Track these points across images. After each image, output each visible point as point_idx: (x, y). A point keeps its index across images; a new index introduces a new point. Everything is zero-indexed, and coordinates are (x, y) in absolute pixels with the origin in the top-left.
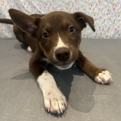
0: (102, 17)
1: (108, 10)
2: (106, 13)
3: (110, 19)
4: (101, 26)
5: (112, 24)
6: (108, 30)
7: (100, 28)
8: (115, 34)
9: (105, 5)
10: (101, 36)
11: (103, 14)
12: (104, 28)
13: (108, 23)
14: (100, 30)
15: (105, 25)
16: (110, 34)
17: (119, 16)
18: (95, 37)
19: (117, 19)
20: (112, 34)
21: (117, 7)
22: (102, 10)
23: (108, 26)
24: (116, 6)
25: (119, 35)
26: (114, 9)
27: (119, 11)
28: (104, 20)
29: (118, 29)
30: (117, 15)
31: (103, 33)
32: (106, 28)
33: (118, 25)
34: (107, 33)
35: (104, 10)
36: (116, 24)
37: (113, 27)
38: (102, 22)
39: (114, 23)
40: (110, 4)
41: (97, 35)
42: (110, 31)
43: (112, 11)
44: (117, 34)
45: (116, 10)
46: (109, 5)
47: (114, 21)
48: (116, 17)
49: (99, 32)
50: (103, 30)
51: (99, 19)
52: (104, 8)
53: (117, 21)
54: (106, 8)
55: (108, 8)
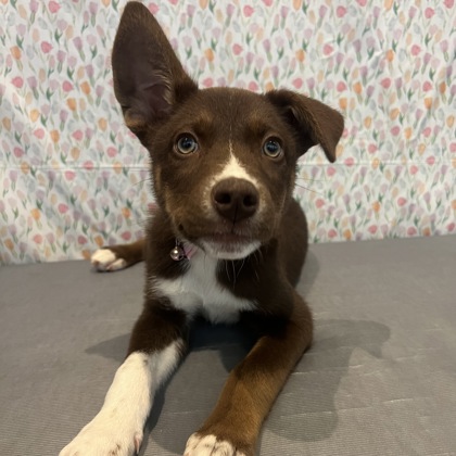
0: (356, 161)
1: (375, 136)
2: (366, 147)
3: (382, 168)
4: (352, 194)
5: (388, 183)
6: (377, 208)
7: (347, 201)
8: (400, 221)
9: (363, 117)
10: (354, 230)
11: (359, 148)
12: (364, 199)
13: (376, 182)
14: (349, 210)
15: (366, 188)
16: (382, 221)
17: (411, 155)
18: (333, 234)
19: (405, 164)
20: (391, 219)
21: (405, 121)
22: (353, 137)
23: (378, 191)
24: (401, 120)
25: (416, 222)
26: (395, 131)
27: (413, 137)
28: (363, 173)
29: (410, 201)
30: (406, 152)
31: (359, 219)
32: (368, 198)
33: (409, 186)
34: (373, 215)
35: (360, 134)
36: (403, 185)
37: (395, 193)
38: (356, 180)
39: (396, 179)
40: (380, 111)
41: (340, 225)
42: (382, 210)
43: (389, 136)
44: (409, 218)
45: (403, 135)
46: (376, 114)
47: (397, 174)
48: (404, 158)
49: (346, 215)
50: (359, 206)
51: (345, 167)
52: (361, 128)
53: (407, 172)
54: (368, 127)
55: (373, 127)
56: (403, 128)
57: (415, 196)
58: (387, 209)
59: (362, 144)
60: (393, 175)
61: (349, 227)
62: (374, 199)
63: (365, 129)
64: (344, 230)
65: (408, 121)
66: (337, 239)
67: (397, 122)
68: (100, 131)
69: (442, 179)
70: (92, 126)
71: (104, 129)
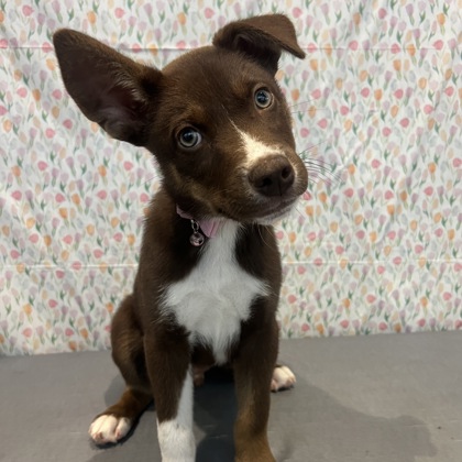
0: (324, 262)
1: (341, 239)
2: (334, 249)
3: (350, 268)
4: (322, 291)
5: (357, 281)
6: (347, 304)
7: (318, 298)
8: (371, 317)
9: (330, 222)
10: (326, 324)
11: (327, 249)
12: (334, 296)
13: (346, 280)
14: (320, 306)
15: (336, 286)
16: (353, 317)
17: (377, 256)
18: (306, 328)
19: (372, 264)
20: (361, 315)
21: (369, 226)
22: (321, 240)
23: (347, 288)
24: (365, 225)
25: (386, 318)
26: (361, 235)
27: (378, 240)
28: (332, 271)
29: (379, 298)
30: (373, 254)
31: (330, 315)
32: (338, 295)
33: (377, 285)
34: (344, 311)
35: (327, 237)
36: (372, 283)
37: (364, 291)
38: (326, 279)
39: (363, 279)
40: (345, 217)
41: (312, 320)
42: (352, 306)
43: (355, 240)
44: (379, 314)
45: (368, 238)
46: (341, 220)
47: (365, 273)
48: (370, 259)
49: (318, 311)
50: (330, 303)
51: (315, 267)
52: (327, 232)
53: (374, 271)
54: (335, 231)
55: (339, 231)
56: (368, 232)
57: (384, 293)
58: (357, 305)
59: (329, 246)
60: (361, 274)
61: (321, 321)
62: (344, 296)
63: (331, 233)
64: (317, 324)
65: (373, 226)
66: (311, 333)
67: (362, 227)
68: (87, 235)
69: (410, 279)
70: (81, 232)
71: (91, 234)
